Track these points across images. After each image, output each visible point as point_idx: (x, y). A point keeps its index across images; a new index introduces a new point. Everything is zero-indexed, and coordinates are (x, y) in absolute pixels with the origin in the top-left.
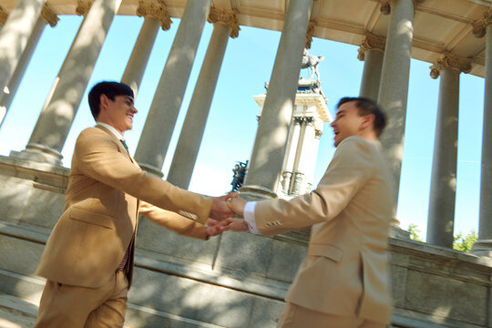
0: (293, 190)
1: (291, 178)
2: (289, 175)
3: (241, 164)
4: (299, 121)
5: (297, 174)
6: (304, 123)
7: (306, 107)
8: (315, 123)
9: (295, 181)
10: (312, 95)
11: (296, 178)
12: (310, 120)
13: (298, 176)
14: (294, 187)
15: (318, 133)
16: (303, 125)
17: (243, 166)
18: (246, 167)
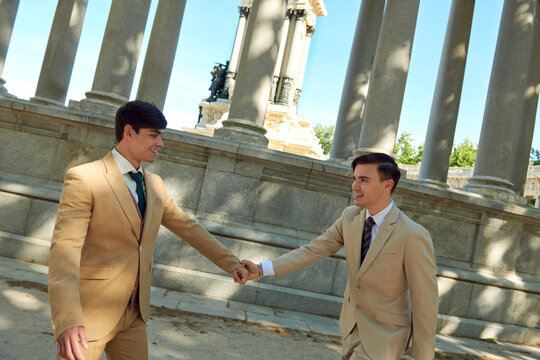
0: (280, 97)
1: (278, 83)
2: (276, 80)
3: (221, 65)
4: (288, 14)
5: (285, 78)
6: (294, 18)
8: (308, 18)
9: (282, 87)
11: (283, 84)
12: (301, 13)
13: (286, 81)
14: (281, 94)
15: (310, 30)
16: (293, 20)
17: (223, 68)
18: (226, 69)
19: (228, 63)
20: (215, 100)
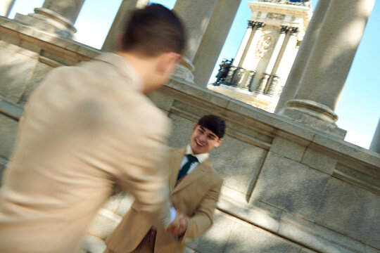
0: (268, 90)
1: (269, 79)
2: (267, 77)
3: (227, 61)
4: (285, 30)
5: (274, 77)
7: (293, 18)
8: (299, 34)
9: (271, 83)
10: (302, 7)
11: (273, 80)
12: (295, 30)
13: (275, 79)
14: (269, 88)
16: (288, 34)
17: (229, 62)
18: (231, 64)
19: (233, 60)
20: (218, 85)
